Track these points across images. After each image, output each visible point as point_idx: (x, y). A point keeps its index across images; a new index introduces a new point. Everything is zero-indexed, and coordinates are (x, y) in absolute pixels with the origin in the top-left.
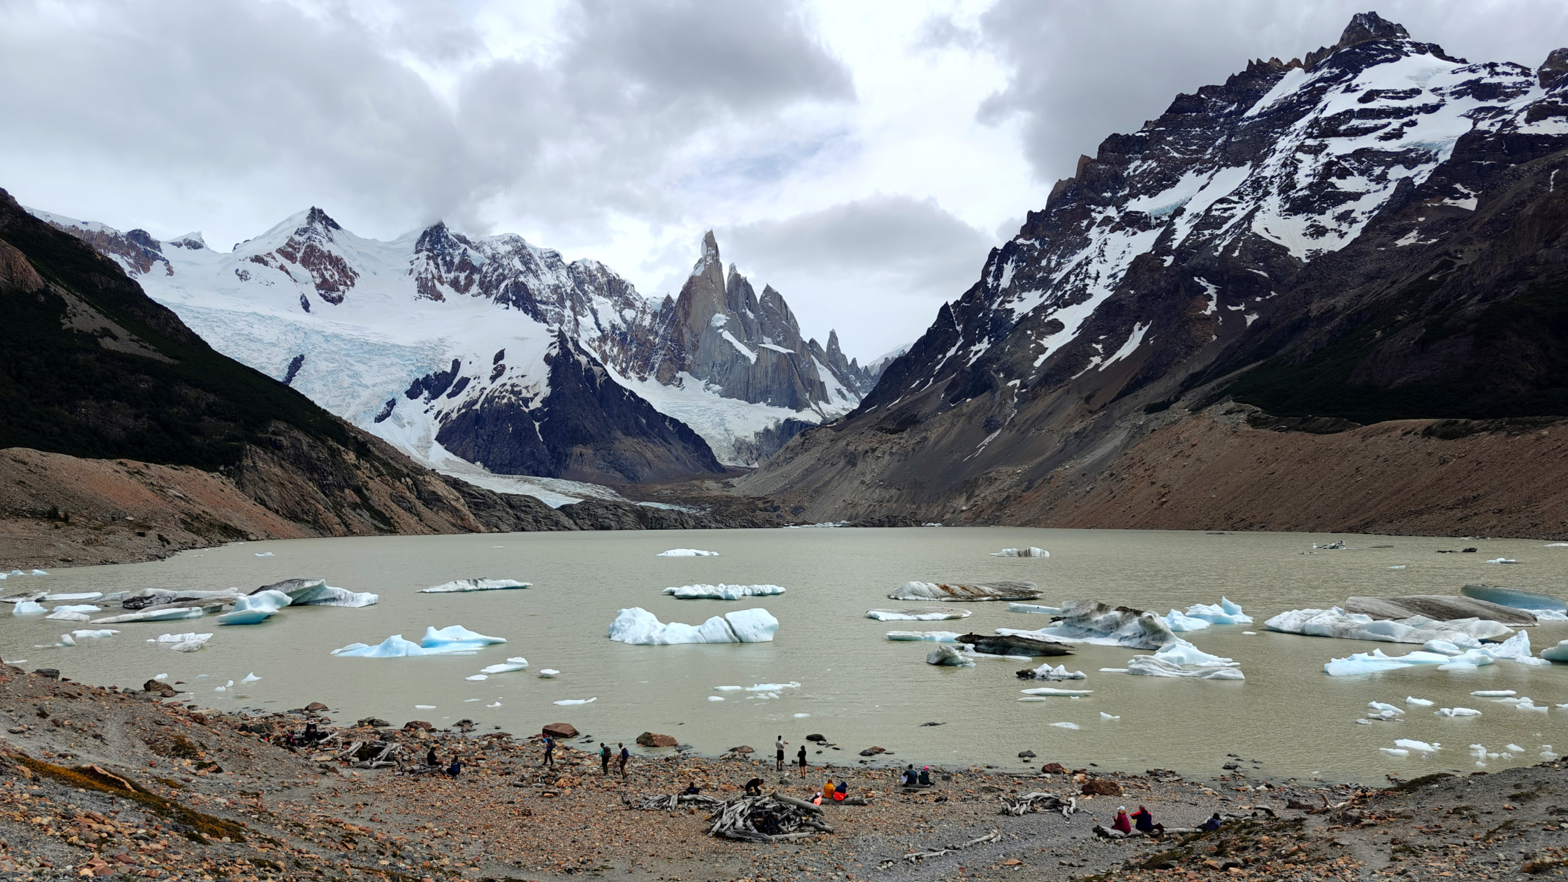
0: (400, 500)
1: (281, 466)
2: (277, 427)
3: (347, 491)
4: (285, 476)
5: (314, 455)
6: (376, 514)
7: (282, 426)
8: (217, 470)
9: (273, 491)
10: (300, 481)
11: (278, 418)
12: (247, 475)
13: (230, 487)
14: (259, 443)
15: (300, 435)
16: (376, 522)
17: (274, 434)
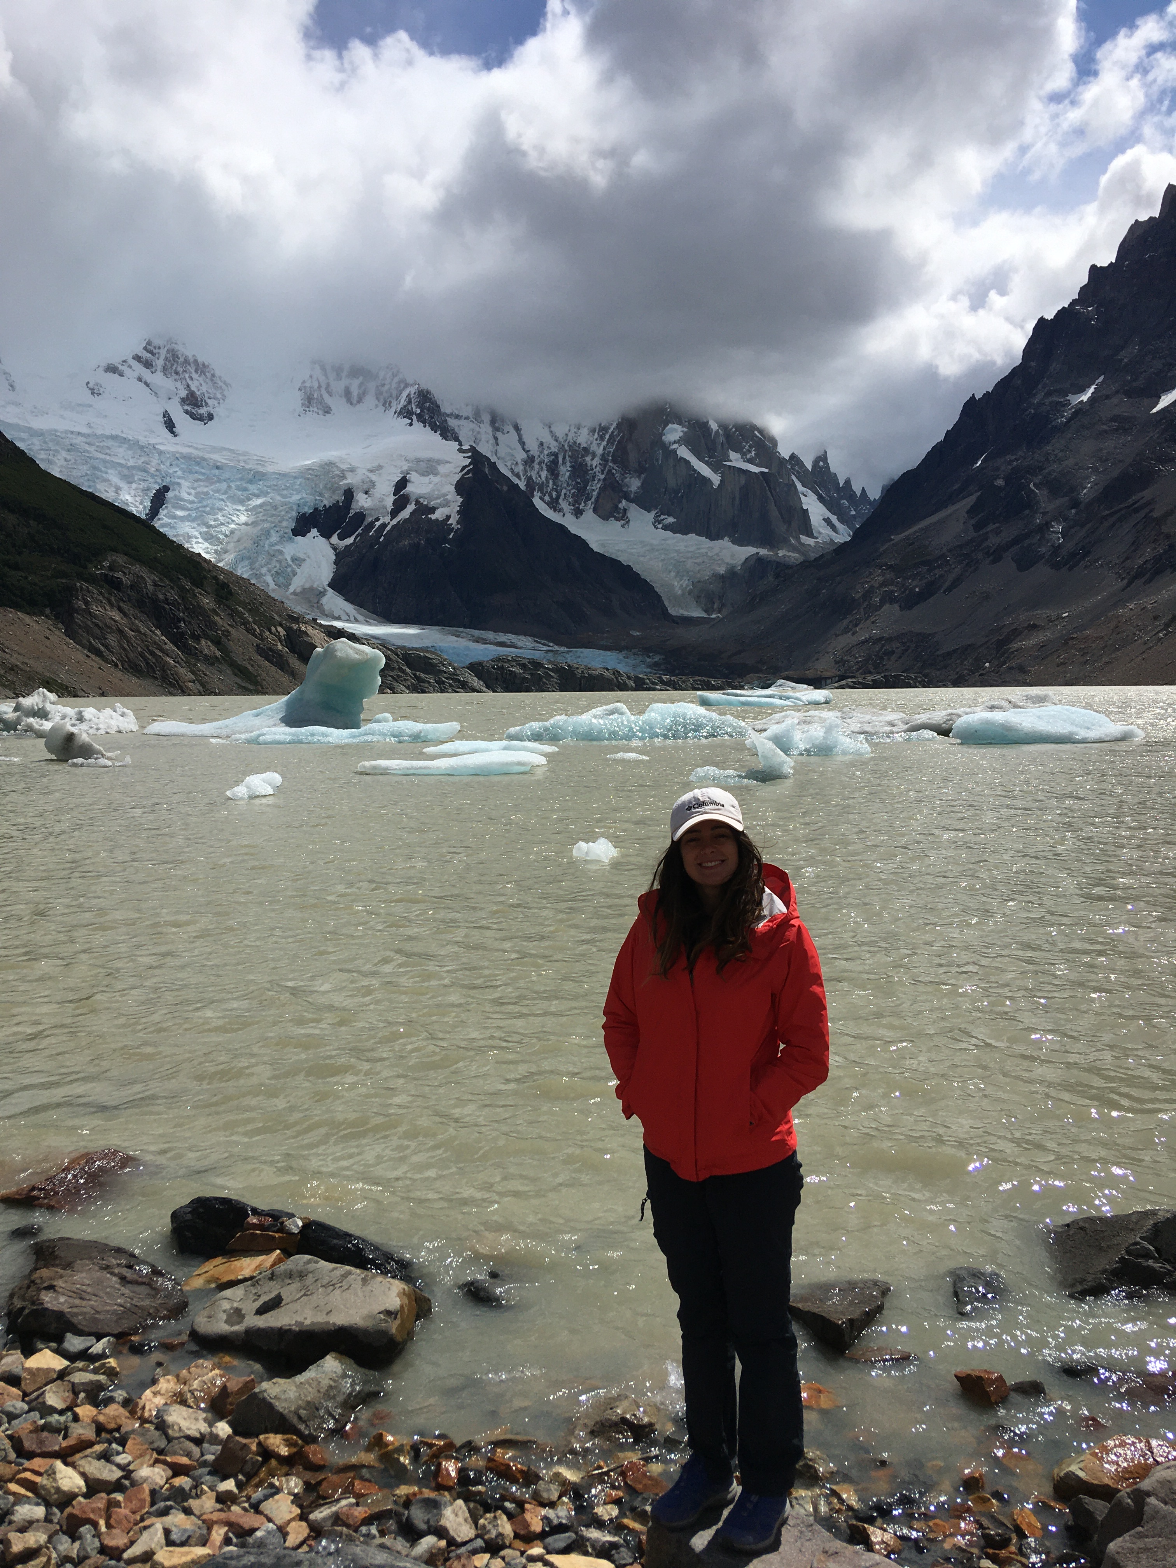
0: (268, 654)
1: (120, 610)
2: (114, 561)
3: (203, 642)
4: (125, 621)
5: (161, 597)
6: (240, 671)
7: (121, 559)
8: (42, 613)
9: (112, 640)
10: (143, 629)
11: (115, 550)
12: (78, 619)
13: (58, 636)
14: (92, 580)
15: (144, 572)
16: (239, 681)
17: (111, 568)
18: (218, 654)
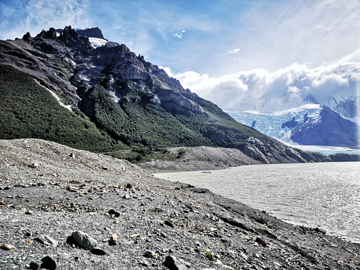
0: (282, 155)
1: (253, 147)
3: (269, 153)
4: (254, 150)
5: (260, 144)
7: (253, 138)
8: (239, 149)
10: (257, 151)
11: (251, 136)
12: (246, 150)
13: (242, 153)
14: (248, 142)
15: (257, 140)
16: (277, 161)
17: (251, 140)
18: (272, 155)
